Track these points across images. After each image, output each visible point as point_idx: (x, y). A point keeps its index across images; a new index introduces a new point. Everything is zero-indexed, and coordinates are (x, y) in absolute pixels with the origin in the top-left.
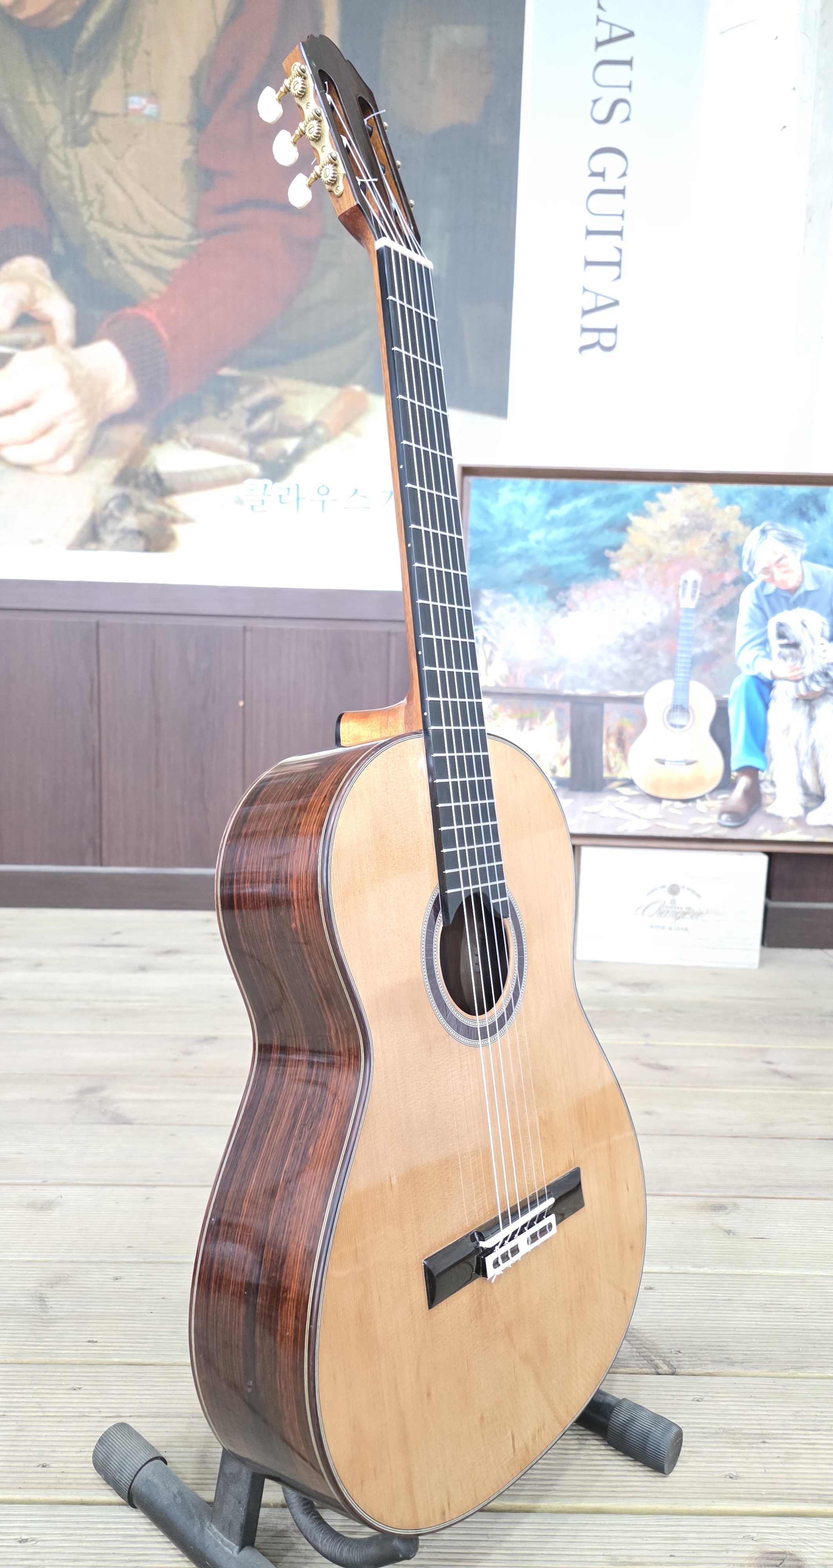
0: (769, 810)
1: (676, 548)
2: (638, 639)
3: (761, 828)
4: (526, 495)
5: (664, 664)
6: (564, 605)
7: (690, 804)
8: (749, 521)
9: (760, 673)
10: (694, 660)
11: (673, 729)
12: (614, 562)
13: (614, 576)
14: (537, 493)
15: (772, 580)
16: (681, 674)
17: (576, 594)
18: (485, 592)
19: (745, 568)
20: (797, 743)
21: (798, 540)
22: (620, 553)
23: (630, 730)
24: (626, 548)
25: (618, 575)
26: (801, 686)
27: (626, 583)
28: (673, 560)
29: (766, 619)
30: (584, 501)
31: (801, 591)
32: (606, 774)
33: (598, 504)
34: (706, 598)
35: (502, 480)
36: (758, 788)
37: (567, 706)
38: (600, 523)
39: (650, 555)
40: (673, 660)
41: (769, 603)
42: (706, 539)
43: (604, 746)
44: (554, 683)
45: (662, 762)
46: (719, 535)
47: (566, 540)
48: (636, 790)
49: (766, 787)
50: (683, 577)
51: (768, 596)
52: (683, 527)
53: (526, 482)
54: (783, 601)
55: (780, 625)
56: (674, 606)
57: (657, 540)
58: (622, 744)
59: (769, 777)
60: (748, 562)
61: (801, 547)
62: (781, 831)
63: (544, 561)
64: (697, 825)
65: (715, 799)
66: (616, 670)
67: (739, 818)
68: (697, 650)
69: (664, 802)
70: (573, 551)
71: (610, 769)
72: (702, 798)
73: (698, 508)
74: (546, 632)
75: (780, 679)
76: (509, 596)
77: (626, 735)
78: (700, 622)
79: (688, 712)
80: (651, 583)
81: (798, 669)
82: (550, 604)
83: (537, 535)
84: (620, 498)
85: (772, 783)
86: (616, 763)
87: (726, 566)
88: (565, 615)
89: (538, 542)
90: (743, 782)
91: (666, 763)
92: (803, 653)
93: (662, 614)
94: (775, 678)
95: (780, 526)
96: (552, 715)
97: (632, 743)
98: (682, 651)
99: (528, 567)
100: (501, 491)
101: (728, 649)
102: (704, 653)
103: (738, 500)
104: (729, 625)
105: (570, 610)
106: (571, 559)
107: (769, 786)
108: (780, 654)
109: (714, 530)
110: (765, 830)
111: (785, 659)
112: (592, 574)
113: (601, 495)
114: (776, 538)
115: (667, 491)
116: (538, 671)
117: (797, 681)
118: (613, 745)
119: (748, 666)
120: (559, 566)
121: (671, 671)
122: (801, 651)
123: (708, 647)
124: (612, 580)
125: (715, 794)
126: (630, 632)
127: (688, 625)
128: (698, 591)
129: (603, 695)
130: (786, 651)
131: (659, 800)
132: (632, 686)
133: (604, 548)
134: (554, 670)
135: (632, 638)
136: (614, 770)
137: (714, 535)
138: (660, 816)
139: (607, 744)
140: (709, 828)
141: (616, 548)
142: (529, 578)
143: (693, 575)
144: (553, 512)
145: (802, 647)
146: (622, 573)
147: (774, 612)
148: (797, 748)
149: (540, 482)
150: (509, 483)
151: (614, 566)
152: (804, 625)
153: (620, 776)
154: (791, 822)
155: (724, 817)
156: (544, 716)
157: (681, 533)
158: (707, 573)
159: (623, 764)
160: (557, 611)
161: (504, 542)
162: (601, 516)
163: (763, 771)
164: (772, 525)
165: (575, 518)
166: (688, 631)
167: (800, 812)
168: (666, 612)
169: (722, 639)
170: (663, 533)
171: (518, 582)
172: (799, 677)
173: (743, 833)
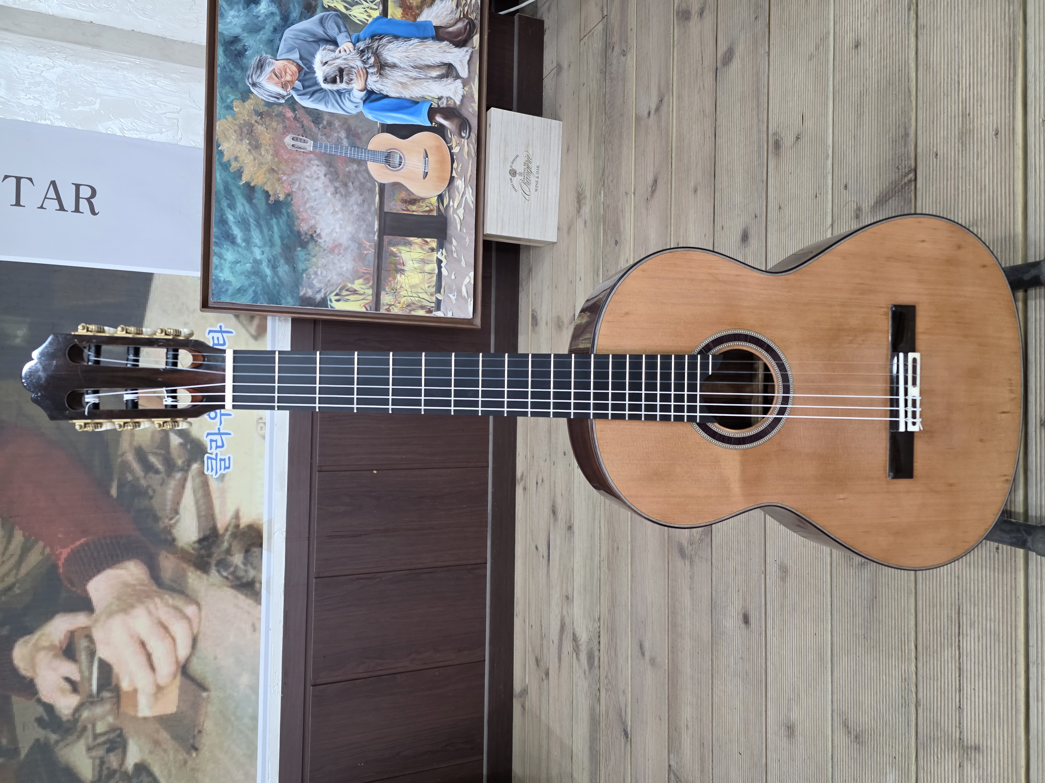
0: (458, 103)
1: (267, 150)
2: (337, 184)
3: (471, 110)
4: (225, 260)
5: (355, 167)
6: (312, 236)
7: (455, 157)
8: (246, 95)
9: (361, 99)
10: (353, 145)
11: (402, 164)
12: (279, 197)
13: (289, 198)
14: (223, 251)
15: (292, 82)
16: (362, 156)
17: (304, 227)
18: (302, 293)
19: (283, 101)
20: (411, 78)
21: (260, 60)
22: (271, 193)
23: (403, 195)
24: (266, 188)
25: (288, 195)
26: (370, 71)
27: (294, 190)
28: (276, 154)
29: (322, 89)
30: (230, 217)
31: (300, 62)
32: (435, 213)
33: (232, 206)
34: (306, 133)
35: (212, 277)
36: (442, 108)
37: (386, 238)
38: (247, 206)
39: (272, 171)
40: (353, 160)
41: (309, 87)
42: (260, 128)
43: (415, 213)
44: (370, 246)
45: (426, 174)
46: (255, 118)
47: (262, 232)
48: (445, 193)
49: (443, 103)
50: (290, 147)
51: (304, 87)
52: (250, 144)
53: (215, 260)
54: (307, 76)
55: (325, 80)
56: (312, 156)
57: (261, 164)
58: (414, 201)
59: (436, 101)
60: (278, 98)
61: (266, 59)
62: (472, 96)
63: (278, 249)
64: (469, 153)
65: (451, 139)
66: (359, 202)
67: (463, 124)
68: (345, 142)
69: (454, 174)
70: (270, 228)
71: (431, 211)
72: (450, 148)
73: (235, 131)
74: (332, 251)
75: (366, 84)
76: (304, 275)
77: (407, 198)
78: (324, 137)
79: (390, 152)
80: (294, 172)
81: (359, 71)
82: (311, 246)
83: (257, 252)
84: (228, 190)
85: (440, 99)
86: (427, 206)
87: (281, 115)
88: (319, 235)
89: (263, 253)
90: (439, 119)
91: (426, 171)
92: (346, 66)
93: (318, 166)
94: (365, 89)
95: (250, 72)
96: (394, 249)
97: (413, 194)
98: (346, 153)
99: (282, 261)
100: (222, 279)
101: (345, 120)
102: (347, 137)
103: (229, 101)
104: (326, 117)
105: (315, 232)
106: (276, 229)
107: (441, 101)
108: (348, 83)
109: (253, 122)
110: (472, 107)
111: (351, 80)
112: (288, 214)
113: (224, 204)
114: (259, 76)
115: (221, 153)
116: (361, 257)
117: (367, 73)
118: (414, 208)
119: (356, 107)
120: (282, 238)
121: (361, 163)
122: (346, 68)
123: (343, 134)
124: (292, 199)
125: (447, 139)
126: (332, 189)
127: (326, 147)
128: (301, 137)
129: (378, 212)
130: (345, 78)
131: (452, 179)
132: (372, 190)
133: (267, 203)
134: (360, 246)
135: (336, 188)
136: (432, 208)
137: (256, 122)
138: (463, 179)
139: (413, 211)
140: (471, 145)
141: (267, 194)
142: (291, 261)
143: (288, 140)
144: (239, 240)
145: (343, 67)
146: (286, 192)
147: (316, 84)
148: (415, 79)
149: (214, 249)
150: (215, 273)
151: (282, 197)
152: (326, 63)
153: (436, 204)
154: (466, 89)
155: (463, 135)
156: (394, 254)
157: (256, 146)
158: (287, 130)
159: (427, 200)
160: (316, 242)
161: (263, 278)
162: (242, 205)
163: (432, 104)
164: (248, 79)
165: (244, 223)
166: (331, 148)
167: (459, 82)
168: (316, 162)
169: (337, 124)
170: (255, 159)
171: (294, 269)
172: (364, 71)
173: (474, 122)
